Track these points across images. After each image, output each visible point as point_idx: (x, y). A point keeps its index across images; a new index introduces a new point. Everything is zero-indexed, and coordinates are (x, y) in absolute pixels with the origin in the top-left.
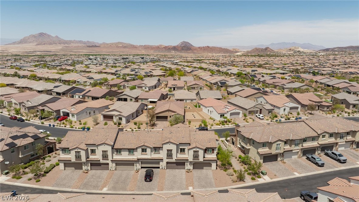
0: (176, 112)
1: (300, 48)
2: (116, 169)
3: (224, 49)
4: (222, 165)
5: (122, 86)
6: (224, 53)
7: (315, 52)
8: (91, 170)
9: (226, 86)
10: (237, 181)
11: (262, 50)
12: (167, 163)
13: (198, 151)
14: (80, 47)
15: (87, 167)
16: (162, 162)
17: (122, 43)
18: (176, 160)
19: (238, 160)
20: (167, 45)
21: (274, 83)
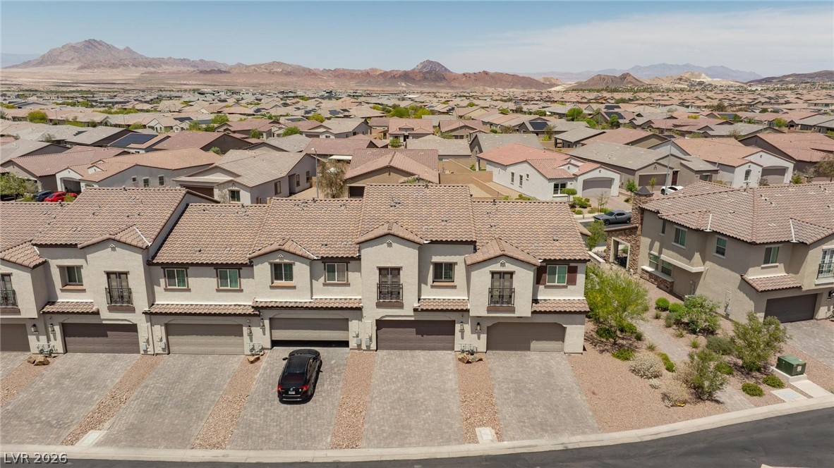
0: (413, 175)
1: (703, 75)
2: (168, 350)
3: (524, 78)
4: (601, 336)
5: (264, 134)
6: (523, 87)
7: (738, 84)
8: (66, 351)
9: (548, 133)
10: (685, 402)
11: (613, 79)
12: (380, 324)
13: (511, 274)
14: (183, 73)
15: (49, 340)
16: (360, 318)
17: (282, 63)
18: (415, 310)
19: (657, 317)
20: (388, 70)
21: (675, 126)
